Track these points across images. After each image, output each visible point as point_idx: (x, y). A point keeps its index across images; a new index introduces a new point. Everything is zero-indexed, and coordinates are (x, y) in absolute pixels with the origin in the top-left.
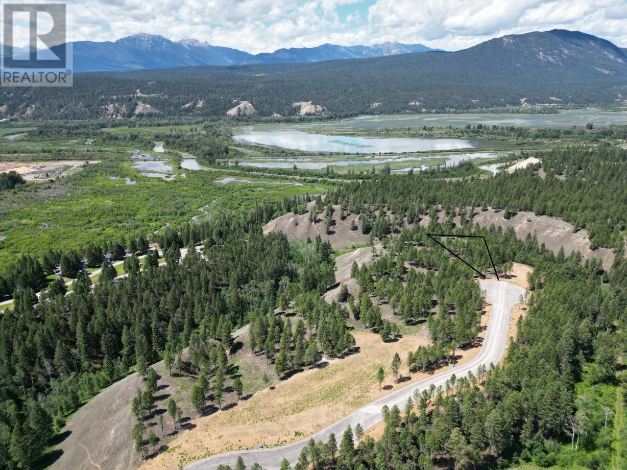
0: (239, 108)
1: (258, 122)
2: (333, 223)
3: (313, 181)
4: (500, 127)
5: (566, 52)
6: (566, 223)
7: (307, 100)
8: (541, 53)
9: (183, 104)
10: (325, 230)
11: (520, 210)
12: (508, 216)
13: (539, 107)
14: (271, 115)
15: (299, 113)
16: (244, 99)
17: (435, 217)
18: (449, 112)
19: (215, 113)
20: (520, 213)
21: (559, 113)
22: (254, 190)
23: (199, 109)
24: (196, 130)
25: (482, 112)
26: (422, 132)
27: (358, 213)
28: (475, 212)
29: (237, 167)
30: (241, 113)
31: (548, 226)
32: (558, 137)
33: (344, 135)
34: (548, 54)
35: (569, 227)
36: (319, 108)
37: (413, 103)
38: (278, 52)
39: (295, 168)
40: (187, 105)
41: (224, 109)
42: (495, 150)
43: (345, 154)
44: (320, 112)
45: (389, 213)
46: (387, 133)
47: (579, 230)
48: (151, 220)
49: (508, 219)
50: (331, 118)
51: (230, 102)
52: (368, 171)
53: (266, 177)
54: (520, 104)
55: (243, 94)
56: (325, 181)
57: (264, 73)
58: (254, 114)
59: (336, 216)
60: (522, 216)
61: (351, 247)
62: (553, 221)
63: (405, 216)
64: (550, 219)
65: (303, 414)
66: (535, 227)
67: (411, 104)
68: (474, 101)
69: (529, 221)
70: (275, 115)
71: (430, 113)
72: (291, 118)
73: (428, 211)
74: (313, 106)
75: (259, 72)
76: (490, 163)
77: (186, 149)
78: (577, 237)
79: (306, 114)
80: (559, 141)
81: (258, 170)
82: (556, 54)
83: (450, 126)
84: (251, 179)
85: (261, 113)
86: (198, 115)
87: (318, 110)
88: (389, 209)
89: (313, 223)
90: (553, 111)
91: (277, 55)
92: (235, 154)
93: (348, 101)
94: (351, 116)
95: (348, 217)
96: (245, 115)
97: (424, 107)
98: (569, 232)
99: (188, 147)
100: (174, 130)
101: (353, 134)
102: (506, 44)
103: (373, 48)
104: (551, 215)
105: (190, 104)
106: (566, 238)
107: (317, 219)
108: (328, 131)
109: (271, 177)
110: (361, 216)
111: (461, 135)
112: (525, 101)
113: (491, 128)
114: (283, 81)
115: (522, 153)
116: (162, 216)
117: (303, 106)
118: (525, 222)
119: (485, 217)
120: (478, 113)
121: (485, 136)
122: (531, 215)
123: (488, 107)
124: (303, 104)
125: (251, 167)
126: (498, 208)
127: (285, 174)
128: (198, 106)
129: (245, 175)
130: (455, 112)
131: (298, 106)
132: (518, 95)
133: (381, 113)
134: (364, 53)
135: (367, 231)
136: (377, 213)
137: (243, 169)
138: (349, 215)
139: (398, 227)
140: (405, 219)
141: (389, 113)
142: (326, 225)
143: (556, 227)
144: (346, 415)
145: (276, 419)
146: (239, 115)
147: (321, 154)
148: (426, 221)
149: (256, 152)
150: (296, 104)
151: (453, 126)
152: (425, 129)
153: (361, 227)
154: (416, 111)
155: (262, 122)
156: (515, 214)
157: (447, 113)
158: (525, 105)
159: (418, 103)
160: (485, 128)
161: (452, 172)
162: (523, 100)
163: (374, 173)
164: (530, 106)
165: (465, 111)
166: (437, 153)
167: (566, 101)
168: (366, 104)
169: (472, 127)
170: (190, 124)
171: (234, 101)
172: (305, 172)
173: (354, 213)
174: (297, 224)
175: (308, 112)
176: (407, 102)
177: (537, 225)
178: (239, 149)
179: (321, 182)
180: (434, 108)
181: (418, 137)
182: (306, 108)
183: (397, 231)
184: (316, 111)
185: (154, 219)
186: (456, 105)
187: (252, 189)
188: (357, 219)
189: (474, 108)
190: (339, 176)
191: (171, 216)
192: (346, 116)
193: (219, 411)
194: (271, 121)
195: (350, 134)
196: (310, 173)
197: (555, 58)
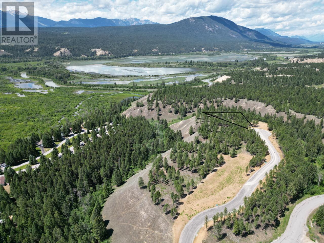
0: (61, 52)
1: (75, 59)
2: (160, 110)
3: (128, 91)
4: (200, 61)
5: (217, 26)
6: (261, 103)
7: (99, 48)
8: (206, 27)
9: (25, 50)
10: (157, 114)
11: (240, 99)
12: (236, 101)
13: (210, 52)
14: (80, 56)
15: (96, 55)
16: (62, 47)
17: (205, 104)
18: (172, 55)
19: (47, 54)
20: (241, 100)
21: (220, 55)
22: (100, 96)
23: (36, 52)
24: (41, 65)
25: (187, 55)
26: (165, 65)
27: (171, 104)
28: (222, 100)
29: (81, 84)
30: (63, 55)
31: (254, 105)
32: (226, 66)
33: (128, 66)
34: (209, 27)
35: (263, 105)
36: (107, 52)
37: (154, 50)
38: (71, 20)
39: (115, 84)
40: (28, 50)
41: (52, 52)
42: (204, 73)
43: (135, 76)
44: (107, 54)
45: (184, 103)
46: (149, 65)
47: (268, 105)
48: (52, 116)
49: (236, 103)
50: (115, 57)
51: (54, 48)
52: (154, 85)
53: (101, 89)
54: (201, 51)
55: (61, 44)
56: (135, 90)
57: (68, 32)
58: (70, 55)
59: (161, 106)
60: (242, 101)
61: (172, 121)
62: (255, 102)
63: (192, 104)
64: (254, 101)
65: (224, 190)
66: (248, 105)
67: (153, 50)
68: (182, 49)
69: (246, 103)
70: (83, 56)
71: (163, 55)
72: (93, 58)
73: (202, 101)
74: (104, 51)
75: (65, 31)
76: (205, 79)
77: (43, 76)
78: (268, 108)
79: (100, 55)
80: (228, 68)
81: (94, 86)
82: (212, 27)
83: (178, 62)
84: (93, 91)
85: (74, 55)
86: (36, 56)
87: (106, 53)
88: (184, 102)
89: (150, 111)
90: (217, 54)
91: (71, 22)
92: (74, 78)
93: (121, 49)
94: (125, 56)
95: (166, 107)
96: (65, 56)
97: (160, 52)
98: (264, 106)
99: (44, 74)
100: (26, 65)
101: (132, 66)
102: (191, 22)
103: (124, 20)
104: (253, 100)
105: (29, 49)
106: (263, 109)
107: (152, 108)
108: (117, 64)
109: (104, 89)
110: (172, 106)
111: (185, 66)
112: (204, 49)
113: (196, 62)
114: (82, 37)
115: (217, 74)
116: (57, 113)
117: (97, 51)
118: (244, 103)
119: (227, 102)
120: (186, 55)
121: (196, 66)
122: (245, 100)
123: (189, 52)
124: (97, 50)
125: (90, 84)
126: (231, 98)
127: (110, 87)
128: (35, 50)
129: (89, 89)
130: (175, 55)
131: (94, 51)
132: (200, 46)
133: (140, 55)
134: (120, 23)
135: (176, 112)
136: (179, 104)
137: (85, 85)
138: (166, 105)
139: (190, 110)
140: (192, 106)
141: (143, 55)
142: (157, 111)
143: (258, 105)
144: (241, 188)
145: (215, 194)
146: (62, 56)
147: (123, 76)
148: (202, 106)
149: (86, 76)
150: (93, 50)
151: (179, 62)
152: (166, 63)
153: (174, 111)
154: (156, 54)
155: (77, 59)
156: (239, 100)
157: (171, 55)
158: (204, 52)
159: (156, 50)
160: (193, 62)
161: (192, 84)
162: (203, 49)
163: (157, 85)
164: (206, 52)
165: (180, 54)
166: (179, 75)
167: (221, 50)
168: (131, 50)
169: (188, 62)
170: (34, 61)
171: (57, 48)
172: (121, 86)
173: (168, 104)
174: (142, 112)
175: (101, 54)
176: (151, 49)
177: (250, 104)
178: (74, 75)
179: (133, 91)
180: (164, 52)
181: (165, 67)
182: (99, 52)
183: (190, 112)
184: (105, 54)
185: (54, 114)
186: (174, 51)
187: (98, 96)
188: (171, 107)
189: (183, 53)
190: (140, 87)
191: (63, 113)
192: (123, 57)
193: (188, 195)
194: (83, 59)
195: (131, 66)
196: (125, 87)
197: (213, 29)
